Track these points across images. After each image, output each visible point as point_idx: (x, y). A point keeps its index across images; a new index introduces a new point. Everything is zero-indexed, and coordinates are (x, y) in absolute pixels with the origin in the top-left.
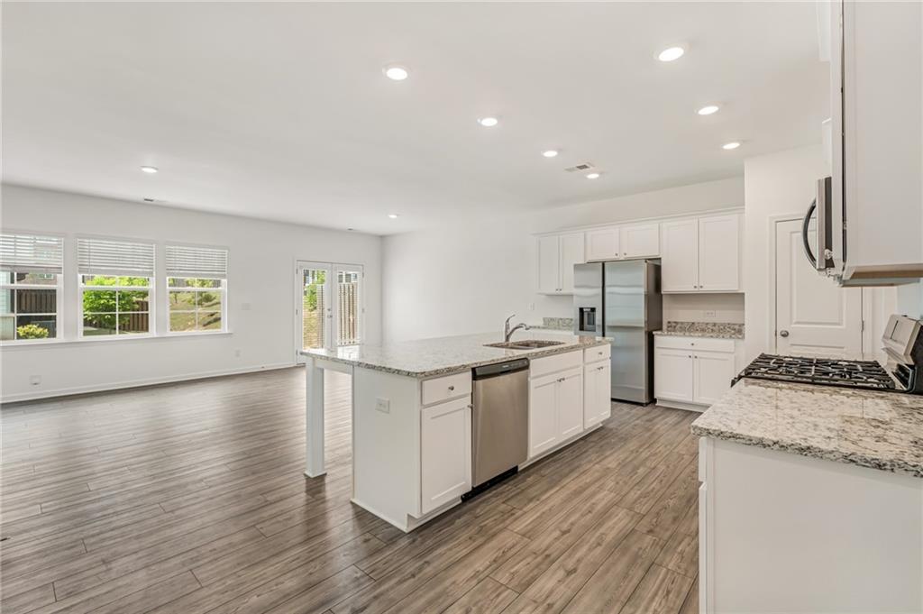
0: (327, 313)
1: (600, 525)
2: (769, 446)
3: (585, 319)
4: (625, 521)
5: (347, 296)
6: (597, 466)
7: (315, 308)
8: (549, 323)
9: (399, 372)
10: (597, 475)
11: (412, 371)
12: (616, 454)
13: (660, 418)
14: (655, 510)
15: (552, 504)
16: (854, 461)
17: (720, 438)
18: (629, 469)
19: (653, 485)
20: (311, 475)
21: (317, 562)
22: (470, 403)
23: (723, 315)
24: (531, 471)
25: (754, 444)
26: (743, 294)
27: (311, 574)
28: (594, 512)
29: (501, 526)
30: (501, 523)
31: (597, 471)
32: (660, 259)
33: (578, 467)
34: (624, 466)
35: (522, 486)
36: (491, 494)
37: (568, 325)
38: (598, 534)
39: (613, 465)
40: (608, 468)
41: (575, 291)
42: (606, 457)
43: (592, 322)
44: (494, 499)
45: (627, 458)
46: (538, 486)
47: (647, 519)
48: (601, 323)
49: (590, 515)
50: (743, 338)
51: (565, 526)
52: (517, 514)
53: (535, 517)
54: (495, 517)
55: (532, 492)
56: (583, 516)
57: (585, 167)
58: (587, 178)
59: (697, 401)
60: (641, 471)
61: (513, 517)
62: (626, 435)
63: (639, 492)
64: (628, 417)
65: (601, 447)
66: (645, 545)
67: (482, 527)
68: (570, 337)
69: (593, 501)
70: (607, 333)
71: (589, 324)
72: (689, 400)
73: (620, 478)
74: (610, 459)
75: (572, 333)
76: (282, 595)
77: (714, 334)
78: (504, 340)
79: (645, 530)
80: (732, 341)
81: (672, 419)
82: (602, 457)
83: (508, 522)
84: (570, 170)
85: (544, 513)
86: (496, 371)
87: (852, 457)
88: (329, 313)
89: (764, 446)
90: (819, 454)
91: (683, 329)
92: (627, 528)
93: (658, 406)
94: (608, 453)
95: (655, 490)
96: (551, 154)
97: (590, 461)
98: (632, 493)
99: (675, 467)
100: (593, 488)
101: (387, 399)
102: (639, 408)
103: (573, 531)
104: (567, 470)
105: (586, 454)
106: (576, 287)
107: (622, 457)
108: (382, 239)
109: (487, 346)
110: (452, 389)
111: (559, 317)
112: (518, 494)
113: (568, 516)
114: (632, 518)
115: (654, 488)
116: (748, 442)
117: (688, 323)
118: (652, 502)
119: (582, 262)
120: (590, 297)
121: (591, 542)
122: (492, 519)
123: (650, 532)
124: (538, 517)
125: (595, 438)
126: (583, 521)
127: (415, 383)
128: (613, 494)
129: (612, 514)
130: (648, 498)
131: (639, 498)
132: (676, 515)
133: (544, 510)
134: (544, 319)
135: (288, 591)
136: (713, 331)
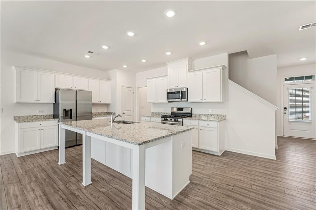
21: (217, 198)
26: (110, 104)
27: (223, 198)
32: (92, 92)
41: (61, 102)
48: (75, 115)
76: (236, 201)
96: (105, 47)
120: (69, 104)
135: (234, 200)
136: (98, 115)
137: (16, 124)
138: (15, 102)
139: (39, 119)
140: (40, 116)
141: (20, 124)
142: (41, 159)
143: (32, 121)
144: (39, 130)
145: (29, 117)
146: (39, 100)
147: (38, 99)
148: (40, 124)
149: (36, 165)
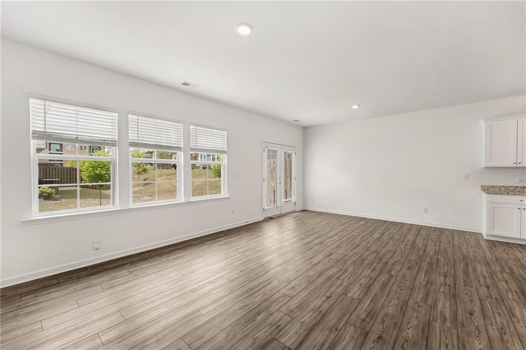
137: (484, 195)
138: (483, 167)
139: (519, 192)
140: (521, 187)
141: (489, 196)
142: (521, 252)
143: (508, 194)
144: (519, 209)
146: (520, 163)
147: (518, 162)
148: (521, 201)
149: (512, 257)
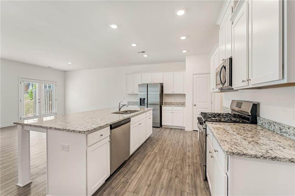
0: (37, 101)
1: (160, 178)
2: (259, 158)
3: (142, 102)
4: (167, 174)
5: (48, 94)
6: (152, 152)
7: (33, 99)
8: (130, 103)
9: (74, 131)
10: (153, 156)
11: (81, 130)
12: (156, 146)
13: (165, 131)
14: (174, 167)
15: (141, 173)
16: (293, 162)
17: (238, 155)
18: (162, 151)
19: (171, 157)
20: (21, 185)
22: (109, 140)
23: (179, 100)
24: (131, 159)
25: (253, 157)
26: (185, 94)
28: (156, 173)
29: (124, 190)
30: (124, 188)
31: (153, 154)
32: (163, 84)
33: (146, 154)
34: (160, 151)
35: (129, 167)
36: (117, 174)
37: (135, 104)
38: (160, 183)
39: (157, 151)
40: (156, 153)
41: (139, 93)
42: (154, 148)
43: (144, 103)
44: (119, 176)
45: (160, 148)
46: (134, 166)
47: (173, 171)
48: (147, 103)
49: (156, 174)
50: (185, 106)
51: (148, 183)
52: (129, 182)
53: (137, 181)
54: (121, 186)
55: (133, 169)
56: (153, 176)
57: (144, 52)
58: (144, 57)
59: (173, 125)
60: (166, 151)
61: (128, 184)
62: (157, 139)
63: (168, 161)
64: (156, 132)
65: (151, 144)
66: (177, 184)
67: (116, 193)
68: (137, 107)
69: (155, 168)
70: (148, 106)
71: (143, 103)
72: (171, 125)
73: (161, 156)
74: (155, 149)
75: (138, 106)
77: (176, 106)
78: (118, 110)
79: (174, 177)
80: (182, 108)
81: (168, 131)
82: (153, 148)
83: (126, 187)
84: (139, 53)
85: (139, 178)
86: (119, 125)
87: (292, 160)
88: (39, 101)
89: (257, 158)
90: (279, 160)
91: (168, 104)
92: (169, 177)
93: (163, 128)
94: (154, 147)
95: (172, 159)
96: (134, 45)
97: (150, 151)
98: (166, 161)
99: (174, 148)
100: (153, 162)
101: (68, 145)
102: (158, 128)
103: (152, 184)
104: (143, 156)
105: (147, 148)
106: (139, 92)
107: (159, 147)
108: (65, 72)
109: (112, 113)
110: (102, 135)
111: (133, 101)
112: (128, 171)
113: (148, 177)
114: (169, 172)
115: (171, 158)
116: (251, 157)
117: (170, 102)
118: (172, 164)
119: (140, 84)
120: (143, 95)
121: (159, 188)
122: (120, 187)
123: (176, 177)
124: (138, 181)
125: (149, 141)
126: (154, 179)
127: (83, 136)
128: (160, 163)
129: (162, 172)
130: (171, 162)
131: (168, 163)
132: (181, 167)
133: (139, 177)
134: (128, 102)
136: (176, 104)
145: (133, 103)
